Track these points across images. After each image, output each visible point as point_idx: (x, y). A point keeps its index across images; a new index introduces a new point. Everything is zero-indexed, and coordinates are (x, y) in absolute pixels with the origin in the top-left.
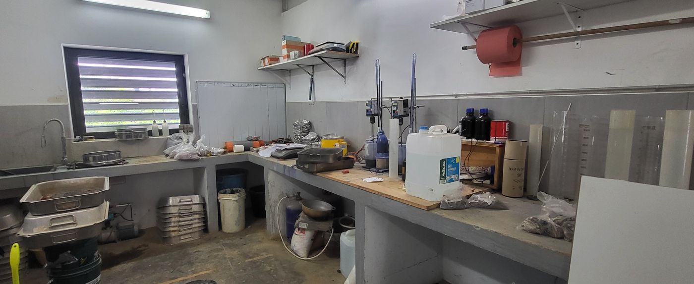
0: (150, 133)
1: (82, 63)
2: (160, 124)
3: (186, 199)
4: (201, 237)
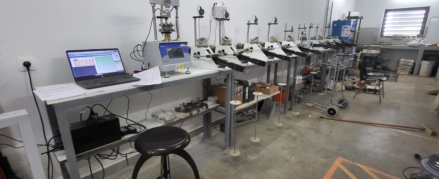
0: (405, 37)
2: (410, 34)
3: (408, 60)
4: (408, 74)
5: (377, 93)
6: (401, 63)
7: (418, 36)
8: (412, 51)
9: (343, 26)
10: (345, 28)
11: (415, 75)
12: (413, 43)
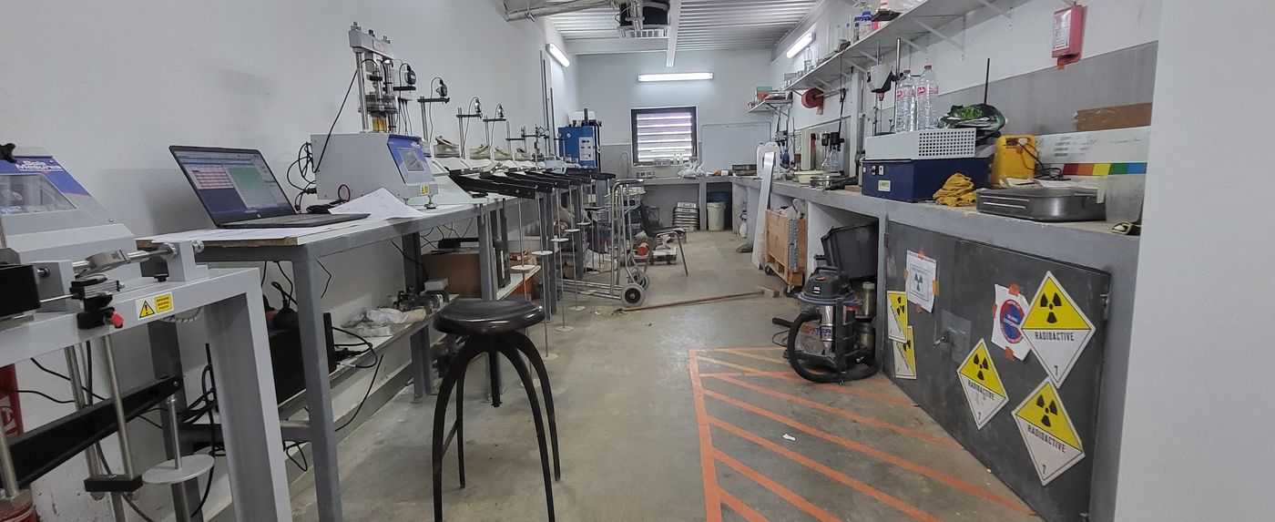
0: (672, 162)
1: (639, 118)
2: (678, 157)
3: (688, 205)
4: (694, 231)
5: (672, 262)
6: (678, 210)
7: (692, 160)
8: (690, 186)
9: (581, 139)
10: (584, 142)
11: (703, 231)
12: (688, 171)
